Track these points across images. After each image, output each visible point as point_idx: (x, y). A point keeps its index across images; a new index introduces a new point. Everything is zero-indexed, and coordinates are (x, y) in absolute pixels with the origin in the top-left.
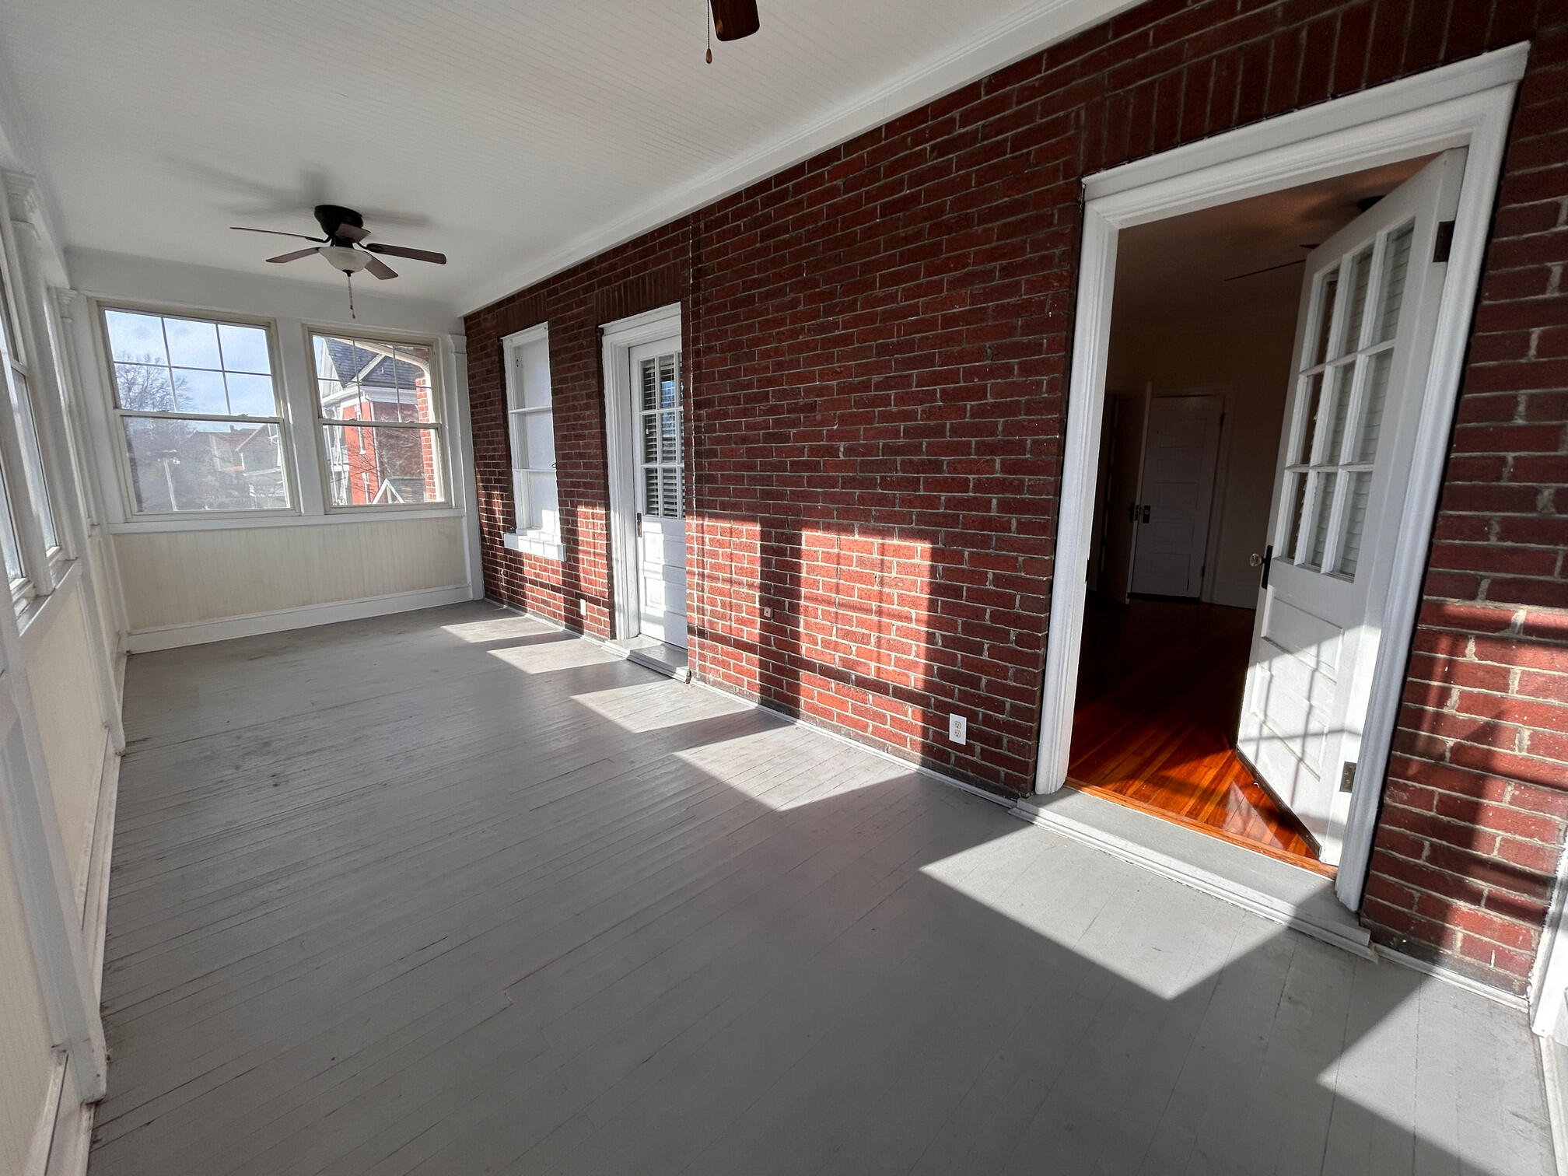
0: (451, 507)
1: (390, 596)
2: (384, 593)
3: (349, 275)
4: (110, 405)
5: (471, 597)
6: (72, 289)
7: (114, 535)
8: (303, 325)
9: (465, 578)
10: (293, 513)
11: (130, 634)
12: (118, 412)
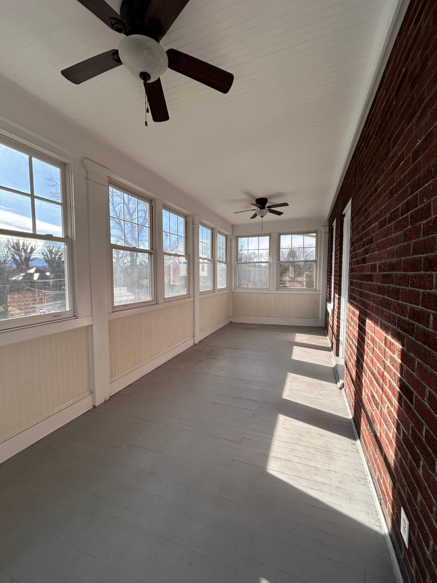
0: (316, 291)
1: (292, 319)
2: (291, 318)
3: (262, 218)
4: (236, 261)
5: (320, 325)
6: (232, 234)
7: (232, 292)
8: (278, 233)
9: (319, 318)
10: (269, 289)
11: (232, 317)
12: (237, 262)
